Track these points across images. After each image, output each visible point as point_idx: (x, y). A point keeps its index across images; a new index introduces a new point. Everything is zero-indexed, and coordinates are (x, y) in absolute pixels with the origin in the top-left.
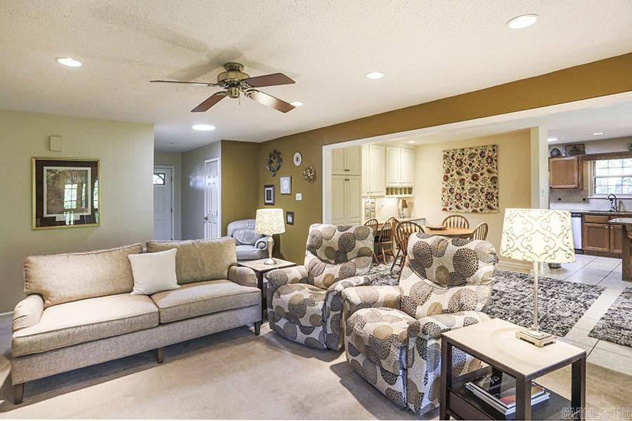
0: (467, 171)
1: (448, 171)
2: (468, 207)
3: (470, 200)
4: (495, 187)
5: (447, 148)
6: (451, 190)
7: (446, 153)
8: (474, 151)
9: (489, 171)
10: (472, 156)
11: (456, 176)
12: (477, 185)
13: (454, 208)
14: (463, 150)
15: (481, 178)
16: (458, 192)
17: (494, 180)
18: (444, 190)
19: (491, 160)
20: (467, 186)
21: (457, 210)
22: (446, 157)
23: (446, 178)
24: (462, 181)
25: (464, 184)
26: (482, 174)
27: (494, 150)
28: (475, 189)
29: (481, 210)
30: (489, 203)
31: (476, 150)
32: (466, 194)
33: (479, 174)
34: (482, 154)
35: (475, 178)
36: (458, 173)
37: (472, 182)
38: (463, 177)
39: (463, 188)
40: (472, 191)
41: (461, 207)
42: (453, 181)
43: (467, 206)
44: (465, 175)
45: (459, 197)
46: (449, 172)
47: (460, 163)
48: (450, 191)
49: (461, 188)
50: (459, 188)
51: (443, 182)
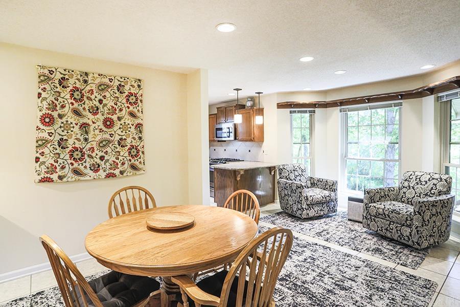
0: (95, 111)
1: (53, 107)
2: (96, 171)
3: (102, 158)
4: (140, 138)
5: (52, 63)
6: (62, 143)
7: (46, 72)
8: (106, 81)
9: (132, 115)
10: (103, 88)
11: (71, 118)
12: (111, 135)
13: (70, 174)
14: (87, 74)
15: (118, 124)
16: (77, 145)
17: (139, 126)
18: (42, 143)
19: (134, 99)
20: (95, 136)
21: (77, 177)
22: (45, 78)
23: (47, 120)
24: (84, 127)
25: (87, 133)
26: (119, 119)
27: (139, 86)
28: (109, 142)
29: (122, 173)
30: (133, 161)
31: (111, 80)
32: (92, 149)
33: (115, 117)
34: (120, 88)
35: (108, 123)
36: (76, 113)
37: (104, 129)
38: (85, 120)
39: (86, 140)
40: (103, 144)
41: (85, 171)
42: (67, 126)
43: (96, 168)
44: (89, 118)
45: (77, 155)
46: (54, 109)
47: (78, 95)
48: (59, 145)
49: (82, 138)
50: (78, 140)
51: (42, 127)
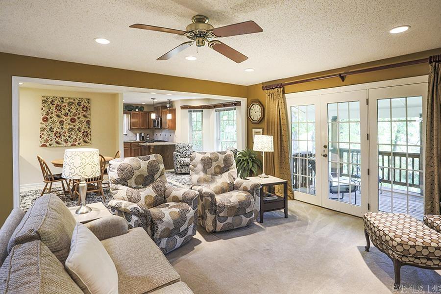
0: (66, 115)
1: (48, 114)
2: (67, 143)
3: (69, 137)
4: (89, 127)
5: (46, 94)
6: (51, 130)
7: (45, 98)
8: (72, 101)
9: (85, 116)
10: (70, 104)
11: (55, 118)
12: (74, 126)
13: (55, 143)
14: (63, 98)
15: (78, 121)
16: (58, 131)
17: (88, 122)
18: (43, 129)
19: (86, 109)
20: (66, 127)
21: (57, 145)
22: (44, 102)
23: (45, 120)
24: (62, 122)
25: (63, 125)
26: (78, 118)
27: (88, 102)
28: (73, 129)
29: (79, 144)
30: (85, 138)
31: (74, 100)
32: (65, 133)
33: (76, 118)
34: (79, 104)
35: (73, 121)
36: (58, 116)
37: (71, 123)
38: (62, 119)
39: (62, 128)
40: (70, 130)
41: (61, 142)
42: (54, 122)
43: (66, 141)
44: (64, 118)
45: (58, 135)
46: (48, 115)
47: (59, 108)
49: (60, 128)
50: (59, 128)
51: (43, 122)
